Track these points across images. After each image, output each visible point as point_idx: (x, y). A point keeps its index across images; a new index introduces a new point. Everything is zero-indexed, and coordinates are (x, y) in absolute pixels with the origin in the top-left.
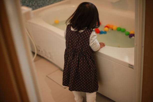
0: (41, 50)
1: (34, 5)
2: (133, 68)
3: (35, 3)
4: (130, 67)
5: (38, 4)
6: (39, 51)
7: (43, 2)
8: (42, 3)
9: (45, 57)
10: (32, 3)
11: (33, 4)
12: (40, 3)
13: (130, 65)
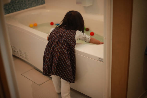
0: (16, 51)
1: (10, 9)
2: (102, 61)
3: (11, 7)
4: (99, 60)
5: (14, 8)
6: (15, 51)
7: (20, 6)
8: (18, 7)
9: (21, 57)
10: (8, 6)
11: (10, 7)
12: (16, 7)
13: (99, 58)
